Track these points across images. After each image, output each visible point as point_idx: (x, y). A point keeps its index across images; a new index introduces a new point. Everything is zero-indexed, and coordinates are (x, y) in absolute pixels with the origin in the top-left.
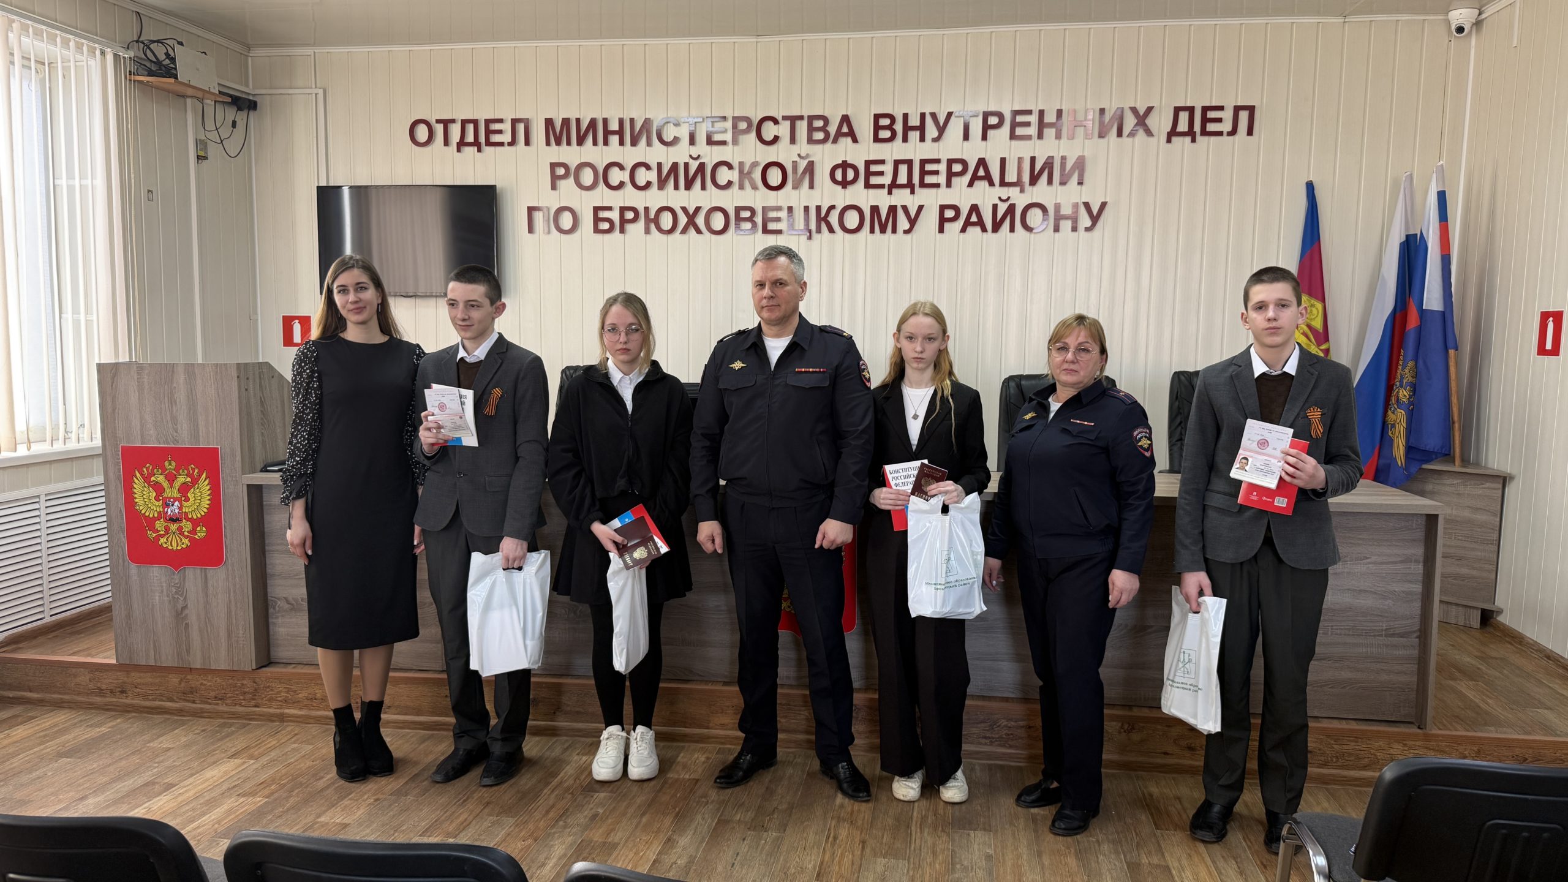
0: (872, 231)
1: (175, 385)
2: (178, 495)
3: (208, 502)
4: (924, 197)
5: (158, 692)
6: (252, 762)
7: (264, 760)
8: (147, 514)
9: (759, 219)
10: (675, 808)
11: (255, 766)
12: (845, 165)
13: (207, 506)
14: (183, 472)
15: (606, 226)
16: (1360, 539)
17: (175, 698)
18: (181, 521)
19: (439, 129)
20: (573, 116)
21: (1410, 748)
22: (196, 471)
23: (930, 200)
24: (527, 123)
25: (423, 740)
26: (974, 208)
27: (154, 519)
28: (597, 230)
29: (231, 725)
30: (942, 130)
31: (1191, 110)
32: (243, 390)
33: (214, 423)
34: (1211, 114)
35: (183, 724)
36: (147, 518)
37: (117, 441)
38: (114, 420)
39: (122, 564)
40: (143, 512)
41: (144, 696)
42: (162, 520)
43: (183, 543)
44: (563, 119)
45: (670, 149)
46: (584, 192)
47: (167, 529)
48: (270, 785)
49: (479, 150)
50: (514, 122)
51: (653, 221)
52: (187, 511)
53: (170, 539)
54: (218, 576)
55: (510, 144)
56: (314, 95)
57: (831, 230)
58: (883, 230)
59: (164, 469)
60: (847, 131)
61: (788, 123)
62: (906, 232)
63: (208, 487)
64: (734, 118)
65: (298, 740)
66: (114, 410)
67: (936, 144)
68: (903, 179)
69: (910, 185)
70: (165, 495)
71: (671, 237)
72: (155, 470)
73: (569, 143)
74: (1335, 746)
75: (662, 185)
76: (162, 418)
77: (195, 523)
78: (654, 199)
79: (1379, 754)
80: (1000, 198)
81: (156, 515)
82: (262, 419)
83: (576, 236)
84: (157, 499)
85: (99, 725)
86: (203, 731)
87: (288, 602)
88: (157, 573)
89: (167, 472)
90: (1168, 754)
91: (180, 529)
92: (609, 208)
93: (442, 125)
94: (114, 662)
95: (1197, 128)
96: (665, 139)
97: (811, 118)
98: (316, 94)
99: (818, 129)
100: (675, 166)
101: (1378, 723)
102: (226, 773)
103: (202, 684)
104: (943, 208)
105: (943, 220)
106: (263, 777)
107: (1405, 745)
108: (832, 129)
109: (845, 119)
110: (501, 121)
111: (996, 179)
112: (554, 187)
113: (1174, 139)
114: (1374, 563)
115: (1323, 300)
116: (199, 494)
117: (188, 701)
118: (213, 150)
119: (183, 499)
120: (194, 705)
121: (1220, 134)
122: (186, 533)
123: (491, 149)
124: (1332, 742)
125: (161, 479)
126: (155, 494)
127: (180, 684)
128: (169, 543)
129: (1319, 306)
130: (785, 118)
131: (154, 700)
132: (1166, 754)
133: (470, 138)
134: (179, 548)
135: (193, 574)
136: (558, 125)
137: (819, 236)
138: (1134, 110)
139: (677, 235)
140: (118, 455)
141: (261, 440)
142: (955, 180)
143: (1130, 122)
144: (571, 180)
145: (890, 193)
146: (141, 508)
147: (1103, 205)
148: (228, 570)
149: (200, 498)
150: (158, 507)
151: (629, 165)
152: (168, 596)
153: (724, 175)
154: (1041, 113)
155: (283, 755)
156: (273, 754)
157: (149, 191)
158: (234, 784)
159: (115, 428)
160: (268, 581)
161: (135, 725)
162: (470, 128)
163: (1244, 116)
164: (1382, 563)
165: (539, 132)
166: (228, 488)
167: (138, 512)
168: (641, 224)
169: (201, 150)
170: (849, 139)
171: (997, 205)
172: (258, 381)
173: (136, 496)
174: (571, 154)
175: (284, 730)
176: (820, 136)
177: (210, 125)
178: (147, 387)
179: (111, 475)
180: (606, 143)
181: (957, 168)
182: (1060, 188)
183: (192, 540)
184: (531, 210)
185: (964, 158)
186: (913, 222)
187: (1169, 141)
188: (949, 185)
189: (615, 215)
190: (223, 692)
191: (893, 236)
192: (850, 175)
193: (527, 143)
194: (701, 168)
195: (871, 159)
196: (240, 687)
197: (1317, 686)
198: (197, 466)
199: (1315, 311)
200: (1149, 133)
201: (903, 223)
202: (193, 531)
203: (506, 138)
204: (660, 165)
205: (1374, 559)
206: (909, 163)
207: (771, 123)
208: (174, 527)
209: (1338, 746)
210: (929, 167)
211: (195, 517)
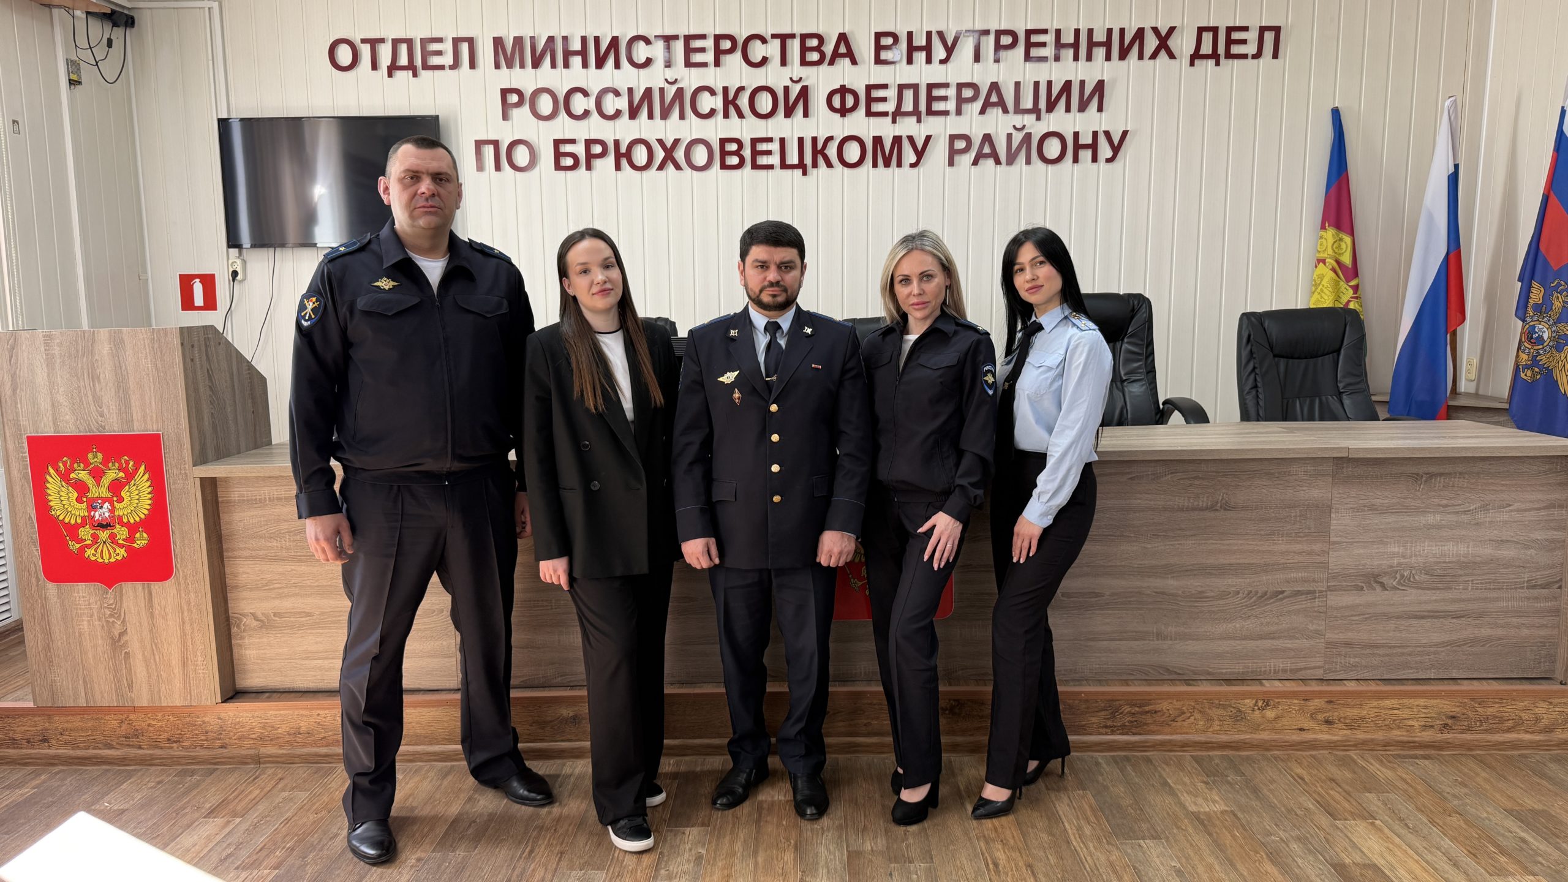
0: (875, 165)
1: (97, 357)
2: (109, 495)
3: (150, 502)
4: (932, 126)
5: (91, 738)
6: (238, 820)
7: (253, 817)
8: (67, 520)
9: (747, 153)
10: (788, 840)
11: (244, 826)
12: (843, 90)
13: (148, 507)
14: (114, 465)
15: (569, 162)
16: (1503, 485)
17: (114, 744)
18: (113, 526)
19: (365, 50)
20: (527, 33)
21: (1556, 706)
22: (131, 463)
23: (939, 128)
24: (471, 41)
25: (445, 774)
26: (987, 138)
27: (77, 526)
28: (558, 167)
29: (193, 773)
30: (950, 50)
31: (1215, 30)
32: (188, 361)
33: (153, 403)
34: (1236, 36)
35: (130, 775)
36: (68, 526)
37: (20, 430)
38: (16, 403)
39: (35, 584)
40: (61, 518)
41: (72, 744)
42: (88, 526)
43: (118, 555)
44: (515, 37)
45: (642, 71)
46: (541, 122)
47: (95, 538)
48: (273, 851)
49: (415, 75)
50: (457, 41)
51: (623, 156)
52: (121, 514)
53: (99, 550)
54: (164, 591)
55: (452, 67)
56: (207, 9)
57: (829, 165)
58: (887, 164)
59: (87, 463)
60: (845, 51)
61: (777, 42)
62: (913, 166)
63: (148, 483)
64: (715, 36)
65: (286, 785)
66: (14, 390)
67: (943, 66)
68: (908, 106)
69: (916, 112)
70: (90, 495)
71: (646, 174)
72: (75, 465)
73: (522, 66)
74: (1479, 709)
75: (634, 114)
76: (81, 399)
77: (133, 528)
78: (625, 130)
79: (1524, 714)
80: (1014, 126)
81: (79, 521)
82: (211, 396)
83: (535, 172)
84: (79, 500)
85: (19, 785)
86: (159, 783)
87: (256, 619)
88: (84, 593)
89: (92, 466)
90: (1304, 730)
91: (112, 537)
92: (573, 141)
93: (368, 46)
94: (31, 705)
95: (1221, 50)
96: (636, 60)
97: (804, 37)
98: (209, 8)
99: (812, 49)
100: (648, 92)
101: (1518, 682)
102: (209, 839)
103: (150, 725)
104: (953, 138)
105: (953, 153)
106: (261, 840)
107: (1550, 703)
108: (829, 49)
109: (843, 38)
110: (440, 40)
111: (1010, 105)
112: (505, 117)
113: (1197, 62)
114: (1518, 510)
115: (1352, 233)
116: (137, 492)
117: (133, 746)
118: (87, 74)
119: (115, 499)
120: (140, 752)
121: (1245, 56)
122: (121, 542)
123: (429, 73)
124: (1477, 705)
125: (83, 475)
126: (76, 495)
127: (120, 727)
128: (98, 555)
129: (1348, 239)
130: (774, 36)
131: (87, 748)
132: (1302, 730)
133: (403, 60)
134: (113, 560)
135: (132, 592)
136: (509, 44)
137: (815, 170)
138: (1155, 30)
139: (653, 172)
140: (23, 448)
141: (211, 422)
142: (966, 107)
143: (1151, 43)
144: (526, 108)
145: (894, 121)
146: (58, 514)
147: (1125, 133)
148: (179, 584)
149: (137, 497)
150: (81, 510)
151: (594, 90)
152: (100, 619)
153: (707, 102)
154: (1058, 32)
155: (275, 808)
156: (261, 807)
157: (14, 122)
158: (225, 854)
159: (17, 413)
160: (229, 595)
161: (67, 782)
162: (403, 49)
163: (1269, 37)
164: (1525, 510)
165: (486, 52)
166: (174, 483)
167: (54, 520)
168: (611, 159)
169: (73, 73)
170: (847, 61)
171: (1012, 134)
172: (203, 348)
173: (50, 498)
174: (526, 79)
175: (264, 773)
176: (814, 56)
177: (82, 42)
178: (58, 361)
179: (15, 473)
180: (566, 65)
181: (968, 93)
182: (1078, 115)
183: (129, 550)
184: (479, 144)
185: (975, 81)
186: (920, 154)
187: (1192, 64)
188: (959, 112)
189: (579, 150)
190: (179, 732)
191: (897, 170)
192: (850, 101)
193: (473, 65)
194: (680, 92)
195: (871, 83)
196: (200, 726)
197: (1457, 646)
198: (131, 457)
199: (1343, 246)
200: (1171, 56)
201: (910, 156)
202: (131, 539)
203: (448, 59)
204: (630, 90)
205: (1517, 505)
206: (915, 87)
207: (758, 42)
208: (104, 535)
209: (1481, 709)
210: (937, 93)
211: (132, 521)
